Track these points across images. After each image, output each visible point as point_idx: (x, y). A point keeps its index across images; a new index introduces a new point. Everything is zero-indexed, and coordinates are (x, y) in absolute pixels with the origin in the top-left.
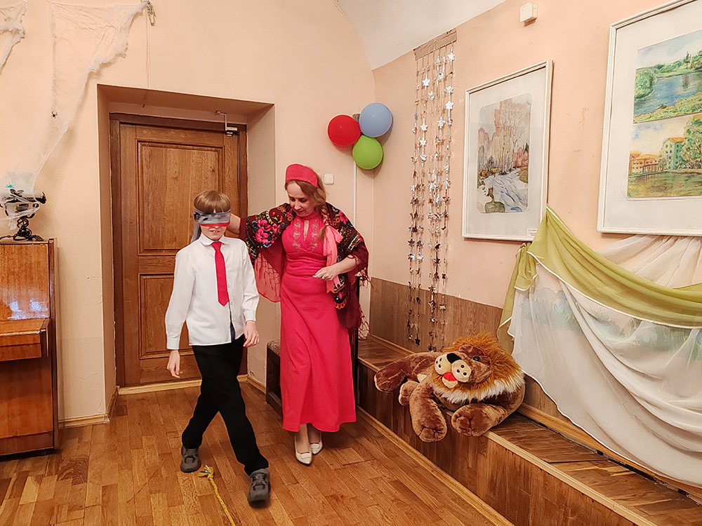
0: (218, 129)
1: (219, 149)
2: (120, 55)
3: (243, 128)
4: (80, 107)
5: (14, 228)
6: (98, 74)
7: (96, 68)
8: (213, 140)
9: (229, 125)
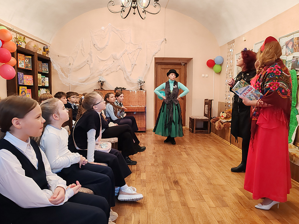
0: (180, 64)
1: (180, 69)
2: (159, 51)
3: (186, 64)
4: (151, 62)
5: (140, 88)
6: (155, 55)
7: (155, 54)
8: (179, 67)
9: (182, 63)
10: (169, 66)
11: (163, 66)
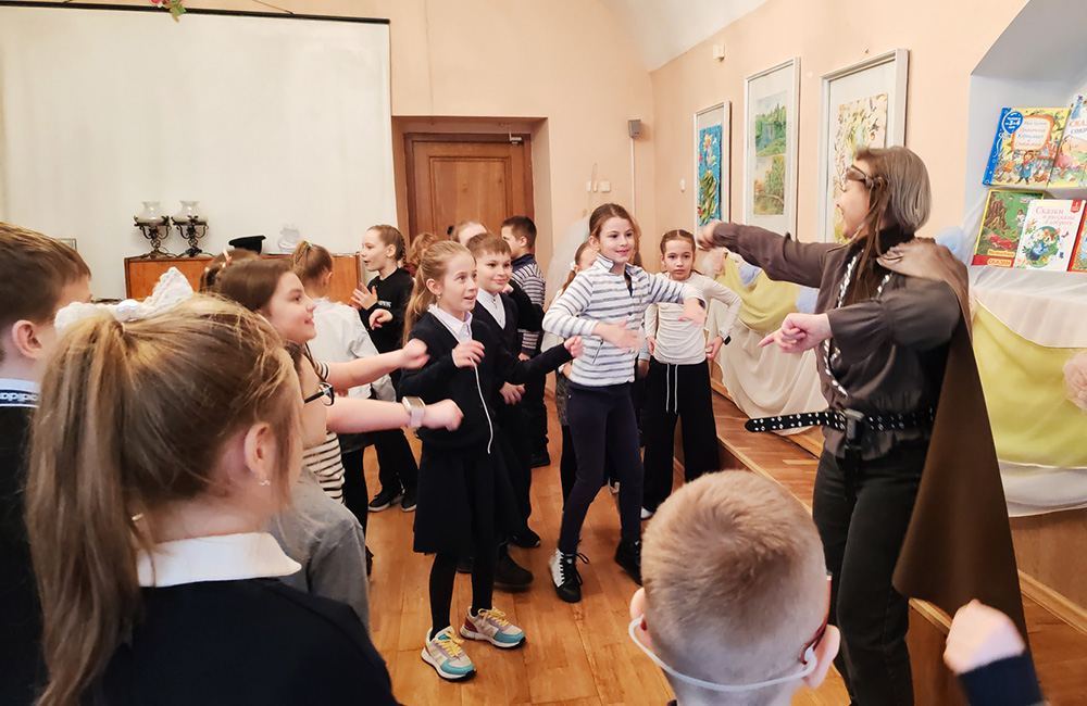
0: (503, 140)
1: (505, 160)
3: (526, 140)
8: (500, 151)
9: (513, 136)
10: (461, 146)
11: (438, 150)
